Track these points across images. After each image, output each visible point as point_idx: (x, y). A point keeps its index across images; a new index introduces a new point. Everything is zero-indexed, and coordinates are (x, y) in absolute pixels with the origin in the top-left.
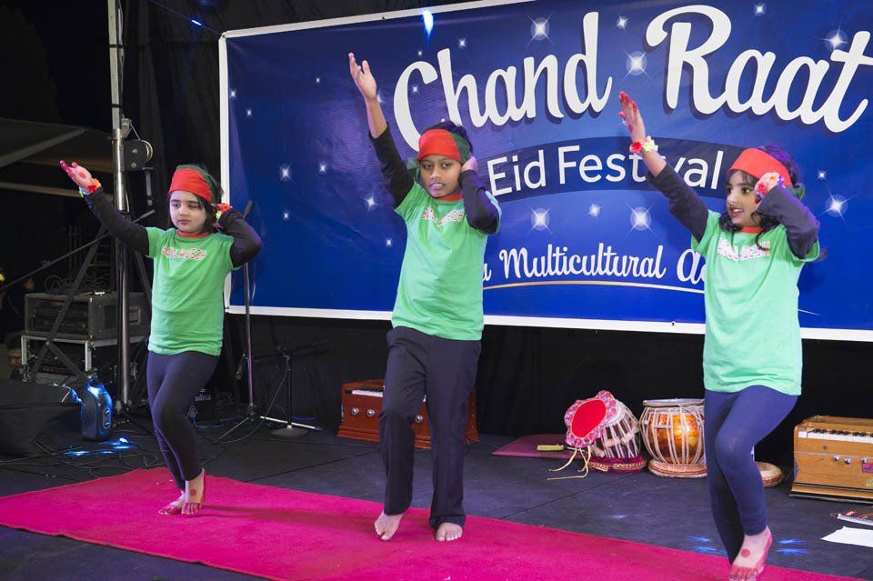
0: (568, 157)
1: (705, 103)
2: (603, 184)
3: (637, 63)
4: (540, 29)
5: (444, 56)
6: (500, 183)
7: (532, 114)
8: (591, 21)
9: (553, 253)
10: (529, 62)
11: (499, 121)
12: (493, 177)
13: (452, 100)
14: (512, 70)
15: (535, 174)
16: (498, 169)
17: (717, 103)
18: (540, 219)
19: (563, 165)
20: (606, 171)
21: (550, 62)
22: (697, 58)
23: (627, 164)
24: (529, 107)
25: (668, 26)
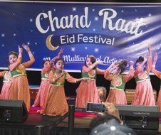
0: (80, 37)
1: (111, 28)
2: (88, 43)
3: (96, 18)
4: (74, 9)
5: (50, 12)
6: (63, 41)
7: (72, 27)
8: (86, 9)
9: (76, 56)
10: (71, 16)
11: (63, 28)
12: (62, 40)
13: (51, 22)
14: (67, 17)
15: (72, 40)
16: (63, 38)
18: (73, 49)
19: (79, 38)
20: (89, 40)
21: (77, 16)
22: (109, 19)
23: (94, 39)
24: (71, 25)
25: (103, 12)
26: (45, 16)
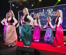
1: (51, 15)
3: (47, 13)
4: (40, 10)
5: (34, 12)
13: (34, 15)
14: (38, 13)
19: (42, 19)
20: (45, 20)
22: (50, 12)
26: (33, 14)
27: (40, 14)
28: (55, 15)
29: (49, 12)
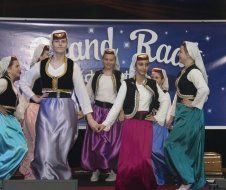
3: (127, 45)
4: (91, 30)
7: (88, 58)
8: (110, 30)
10: (87, 41)
14: (81, 43)
17: (154, 59)
21: (95, 42)
22: (147, 45)
24: (87, 56)
27: (88, 47)
28: (167, 62)
29: (141, 43)
